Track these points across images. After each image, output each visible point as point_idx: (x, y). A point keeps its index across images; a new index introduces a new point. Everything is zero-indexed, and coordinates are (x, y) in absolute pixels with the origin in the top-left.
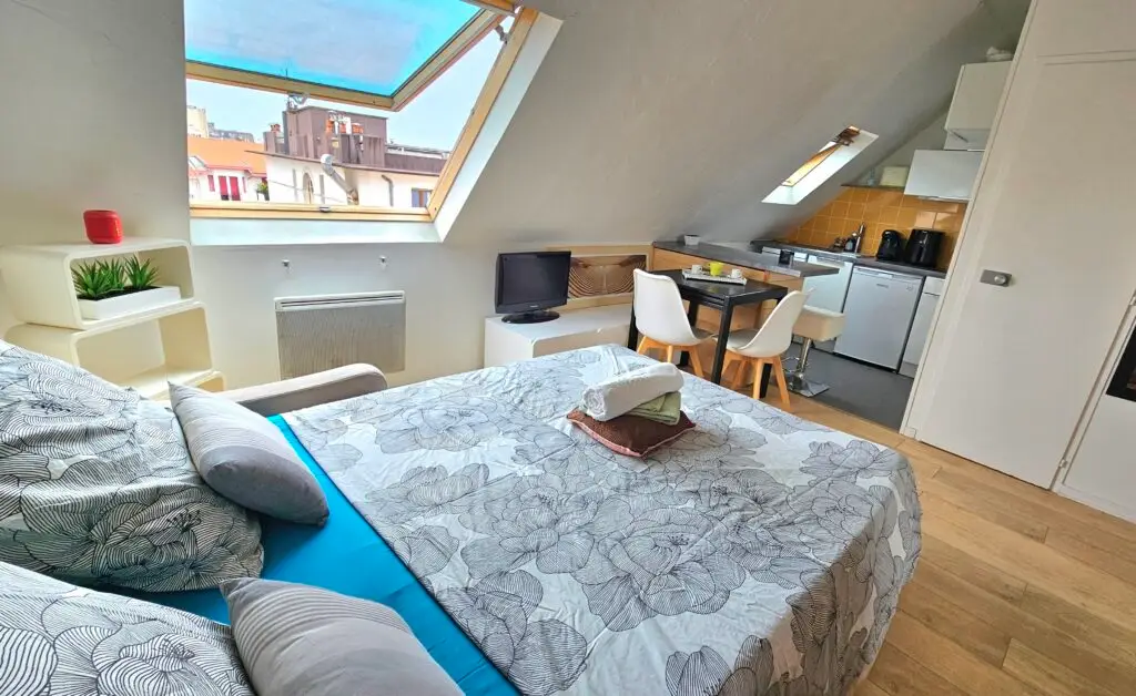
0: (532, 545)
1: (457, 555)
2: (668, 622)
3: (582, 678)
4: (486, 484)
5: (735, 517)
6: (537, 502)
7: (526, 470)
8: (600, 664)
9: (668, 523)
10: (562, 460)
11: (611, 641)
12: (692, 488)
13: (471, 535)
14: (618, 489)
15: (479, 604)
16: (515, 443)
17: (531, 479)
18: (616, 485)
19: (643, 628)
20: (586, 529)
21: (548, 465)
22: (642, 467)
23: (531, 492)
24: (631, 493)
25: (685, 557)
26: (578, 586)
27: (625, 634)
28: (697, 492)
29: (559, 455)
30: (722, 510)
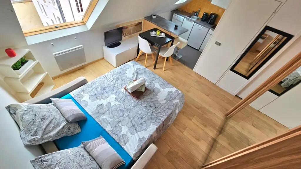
0: (120, 120)
1: (109, 124)
2: (139, 133)
3: (128, 143)
4: (111, 107)
5: (151, 112)
6: (120, 111)
7: (118, 103)
8: (130, 140)
9: (141, 114)
10: (124, 100)
11: (132, 137)
12: (145, 106)
13: (110, 120)
14: (133, 107)
15: (113, 133)
16: (115, 96)
17: (119, 105)
18: (133, 106)
19: (136, 135)
20: (128, 116)
21: (121, 102)
22: (137, 101)
23: (119, 109)
24: (135, 107)
25: (143, 121)
26: (127, 127)
27: (133, 135)
28: (146, 107)
29: (123, 99)
30: (150, 110)
